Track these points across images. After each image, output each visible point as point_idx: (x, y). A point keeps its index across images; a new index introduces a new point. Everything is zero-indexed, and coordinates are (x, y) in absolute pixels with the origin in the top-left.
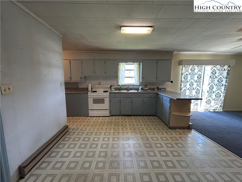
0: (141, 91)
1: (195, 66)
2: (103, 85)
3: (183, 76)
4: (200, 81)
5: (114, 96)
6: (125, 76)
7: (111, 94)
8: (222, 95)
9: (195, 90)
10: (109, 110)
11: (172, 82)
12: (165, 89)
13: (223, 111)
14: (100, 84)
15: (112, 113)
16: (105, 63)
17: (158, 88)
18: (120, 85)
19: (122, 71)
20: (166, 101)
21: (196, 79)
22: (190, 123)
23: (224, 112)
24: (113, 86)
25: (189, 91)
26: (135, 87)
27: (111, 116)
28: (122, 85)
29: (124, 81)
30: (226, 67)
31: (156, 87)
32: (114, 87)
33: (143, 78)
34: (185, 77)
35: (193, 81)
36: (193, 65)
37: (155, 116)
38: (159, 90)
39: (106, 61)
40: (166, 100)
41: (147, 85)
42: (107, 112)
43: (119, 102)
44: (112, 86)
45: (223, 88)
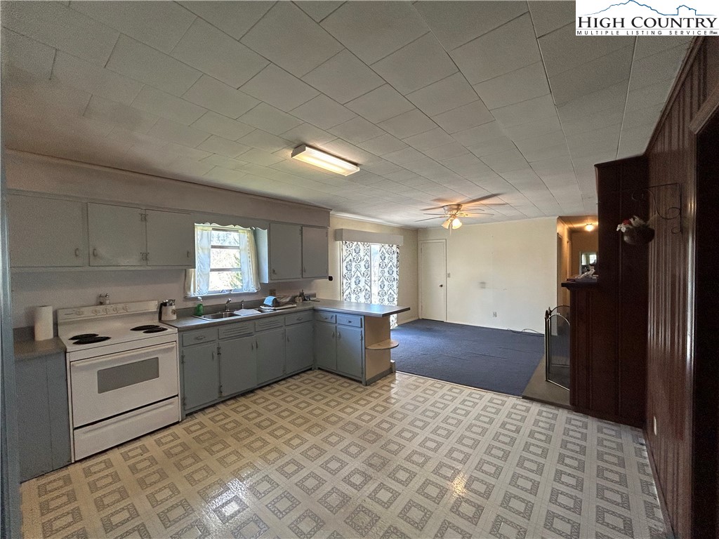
0: (275, 310)
1: (359, 243)
2: (120, 306)
3: (345, 264)
4: (369, 273)
5: (197, 338)
6: (212, 267)
7: (186, 334)
8: (396, 296)
9: (363, 293)
10: (177, 395)
11: (331, 279)
12: (314, 295)
13: (398, 326)
14: (101, 304)
15: (190, 406)
16: (144, 218)
17: (302, 295)
18: (196, 299)
19: (202, 249)
20: (350, 324)
21: (363, 269)
22: (392, 361)
23: (400, 328)
24: (171, 305)
25: (355, 295)
26: (246, 299)
27: (187, 415)
28: (203, 298)
29: (208, 285)
30: (394, 248)
31: (298, 294)
32: (174, 307)
33: (272, 271)
34: (348, 266)
35: (359, 275)
36: (357, 242)
37: (311, 369)
38: (305, 300)
39: (148, 212)
40: (350, 322)
41: (275, 290)
42: (170, 406)
43: (216, 355)
44: (165, 304)
45: (395, 283)
